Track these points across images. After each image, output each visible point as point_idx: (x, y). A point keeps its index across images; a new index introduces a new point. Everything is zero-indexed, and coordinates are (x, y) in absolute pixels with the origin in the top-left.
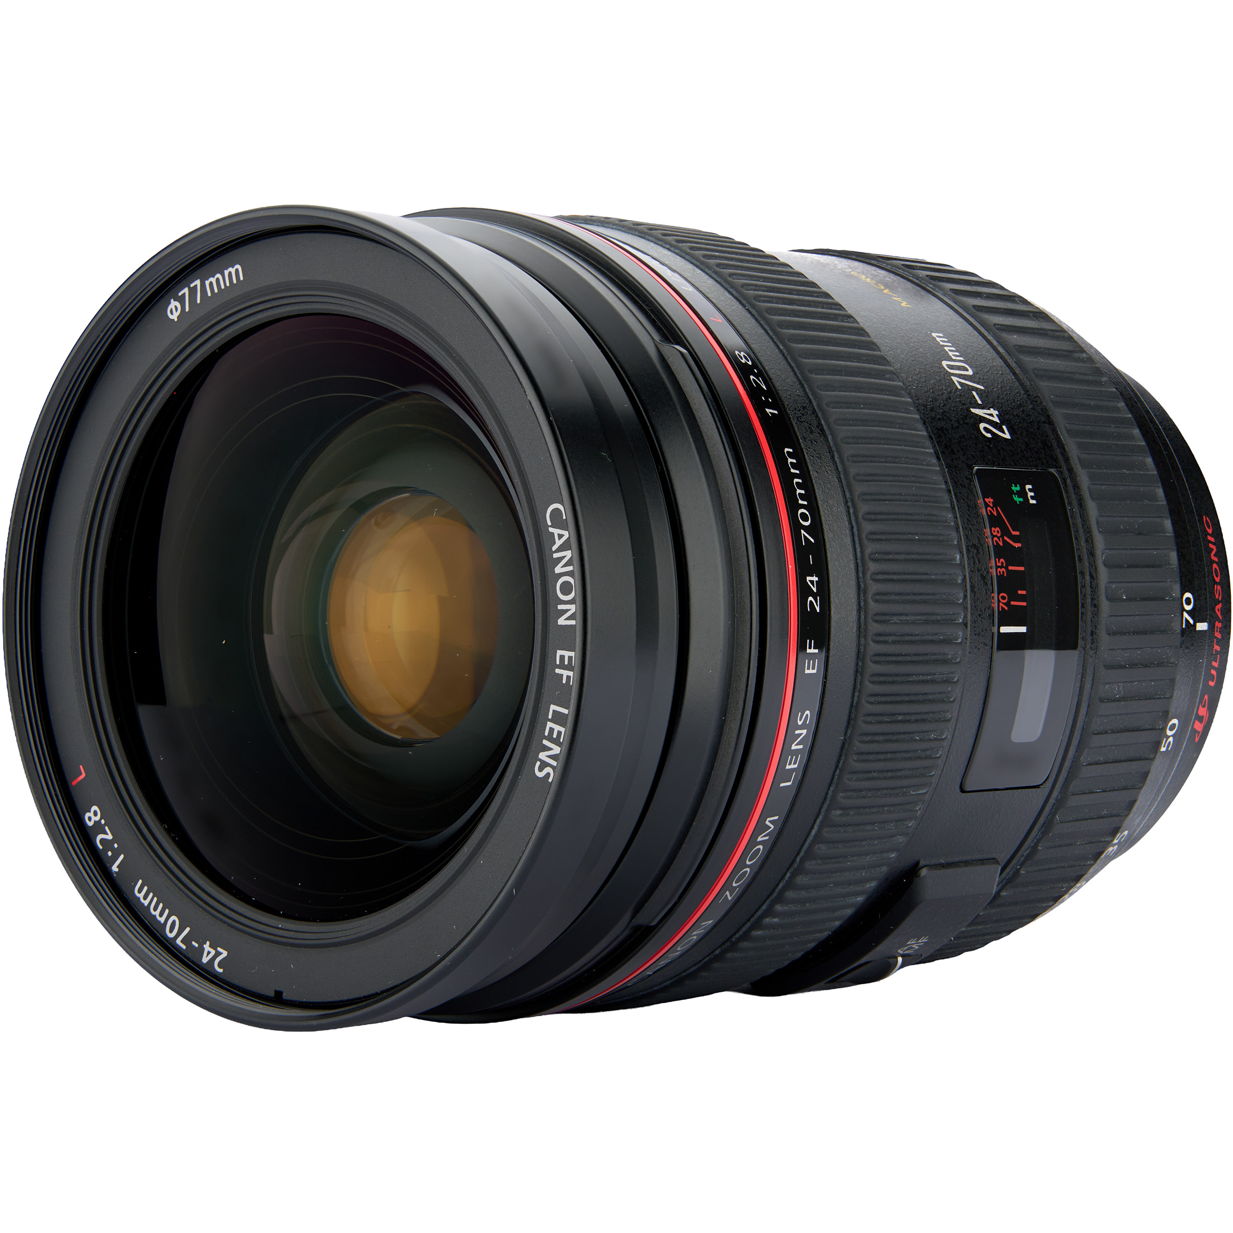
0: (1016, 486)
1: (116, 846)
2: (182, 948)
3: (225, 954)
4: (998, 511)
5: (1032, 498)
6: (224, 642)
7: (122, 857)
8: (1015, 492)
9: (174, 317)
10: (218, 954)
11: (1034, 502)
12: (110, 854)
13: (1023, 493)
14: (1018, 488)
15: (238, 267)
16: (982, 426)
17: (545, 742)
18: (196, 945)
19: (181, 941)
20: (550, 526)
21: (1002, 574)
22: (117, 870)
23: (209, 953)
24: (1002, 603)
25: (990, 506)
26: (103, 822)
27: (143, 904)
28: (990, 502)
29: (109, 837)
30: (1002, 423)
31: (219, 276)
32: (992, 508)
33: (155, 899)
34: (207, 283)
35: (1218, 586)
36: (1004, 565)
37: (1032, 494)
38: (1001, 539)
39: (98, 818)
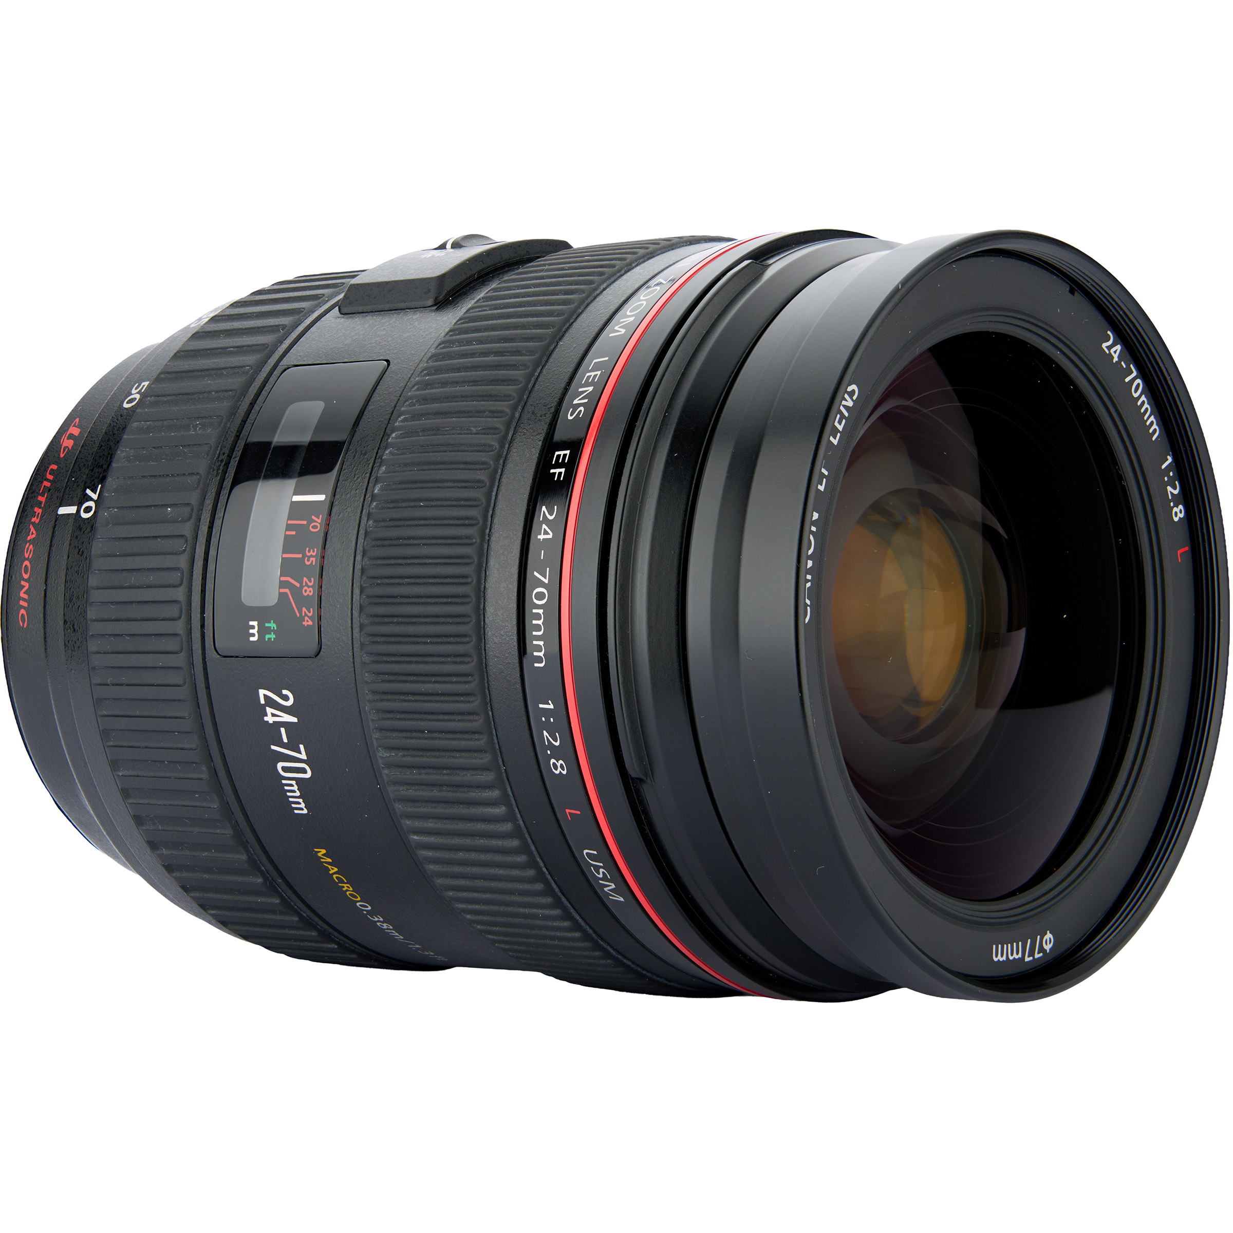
0: (270, 639)
1: (1166, 479)
2: (1134, 366)
3: (1104, 345)
4: (300, 612)
5: (253, 627)
6: (1065, 616)
7: (1163, 467)
8: (272, 633)
9: (1049, 936)
10: (1109, 348)
11: (251, 623)
12: (1171, 474)
13: (262, 631)
14: (267, 636)
15: (995, 959)
16: (290, 703)
17: (846, 414)
18: (1123, 363)
19: (1133, 372)
20: (809, 606)
21: (312, 550)
22: (1168, 457)
23: (1115, 352)
24: (317, 522)
25: (308, 617)
26: (1172, 504)
27: (1155, 418)
28: (307, 621)
29: (1169, 489)
30: (264, 706)
31: (1011, 958)
32: (306, 615)
33: (1145, 418)
34: (1020, 955)
35: (27, 557)
36: (306, 558)
37: (251, 631)
38: (304, 584)
39: (1175, 509)
